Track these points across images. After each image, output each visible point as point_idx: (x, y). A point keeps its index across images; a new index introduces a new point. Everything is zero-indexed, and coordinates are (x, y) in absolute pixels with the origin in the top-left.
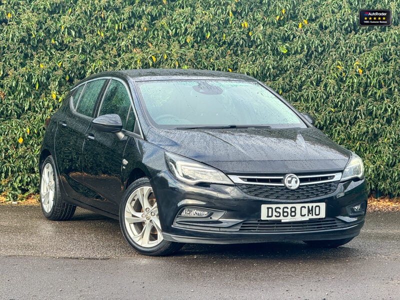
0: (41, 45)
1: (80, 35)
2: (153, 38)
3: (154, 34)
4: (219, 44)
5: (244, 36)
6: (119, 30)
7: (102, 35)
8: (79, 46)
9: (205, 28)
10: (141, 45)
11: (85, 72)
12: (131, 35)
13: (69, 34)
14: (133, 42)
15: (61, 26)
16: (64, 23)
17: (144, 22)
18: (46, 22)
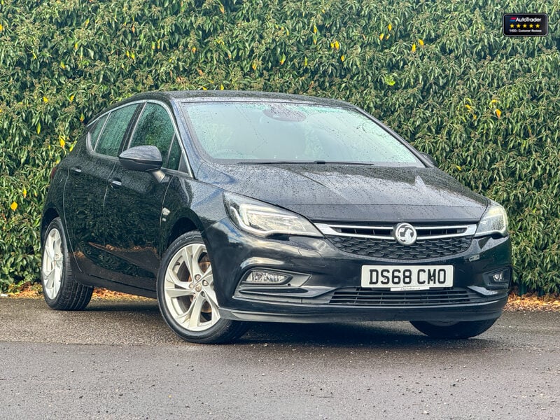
0: (45, 70)
1: (101, 56)
2: (205, 63)
3: (207, 58)
4: (298, 73)
5: (334, 62)
6: (156, 51)
7: (133, 56)
8: (99, 72)
9: (279, 50)
10: (187, 72)
12: (173, 58)
13: (86, 55)
14: (177, 68)
15: (74, 44)
16: (79, 39)
17: (192, 39)
18: (53, 38)
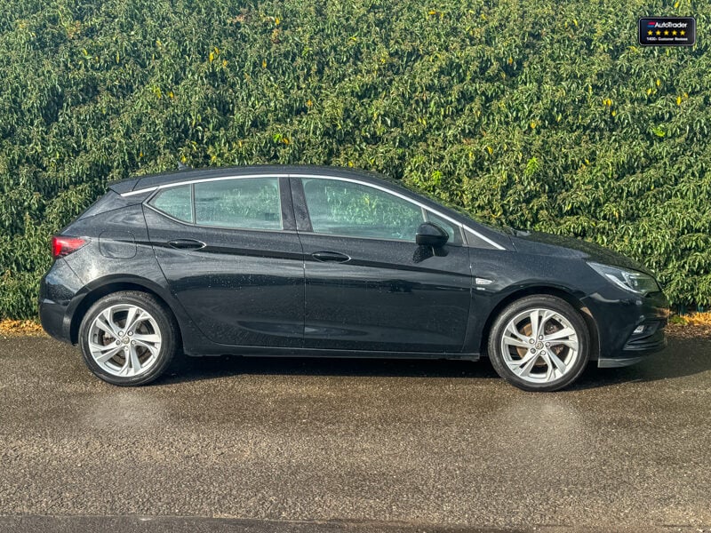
0: (348, 138)
1: (396, 123)
2: (488, 124)
3: (489, 120)
4: (571, 129)
5: (607, 117)
6: (445, 116)
7: (424, 122)
8: (395, 138)
9: (556, 109)
10: (472, 134)
11: (403, 171)
12: (459, 122)
13: (384, 122)
14: (463, 130)
15: (372, 114)
16: (377, 109)
17: (477, 104)
18: (354, 109)
